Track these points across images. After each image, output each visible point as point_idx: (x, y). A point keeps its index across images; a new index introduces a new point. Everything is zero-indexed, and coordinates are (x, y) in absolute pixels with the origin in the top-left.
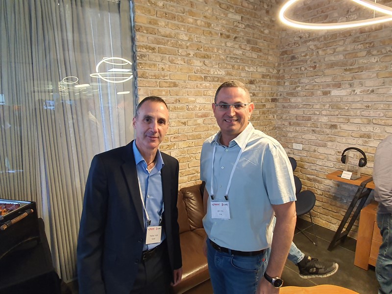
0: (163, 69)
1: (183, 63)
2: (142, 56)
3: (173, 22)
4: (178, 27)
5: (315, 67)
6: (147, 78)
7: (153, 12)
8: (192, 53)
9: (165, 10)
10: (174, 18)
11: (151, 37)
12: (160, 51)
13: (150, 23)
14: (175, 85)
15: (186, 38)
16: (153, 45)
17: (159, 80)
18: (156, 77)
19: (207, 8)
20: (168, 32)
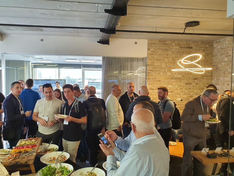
0: (155, 76)
1: (163, 74)
2: (148, 73)
3: (160, 61)
4: (162, 63)
5: (224, 73)
6: (150, 79)
7: (153, 60)
8: (167, 70)
9: (157, 58)
10: (160, 60)
11: (152, 67)
12: (155, 71)
13: (152, 63)
14: (160, 81)
15: (164, 66)
16: (152, 69)
17: (154, 80)
18: (153, 79)
19: (173, 55)
20: (158, 65)
